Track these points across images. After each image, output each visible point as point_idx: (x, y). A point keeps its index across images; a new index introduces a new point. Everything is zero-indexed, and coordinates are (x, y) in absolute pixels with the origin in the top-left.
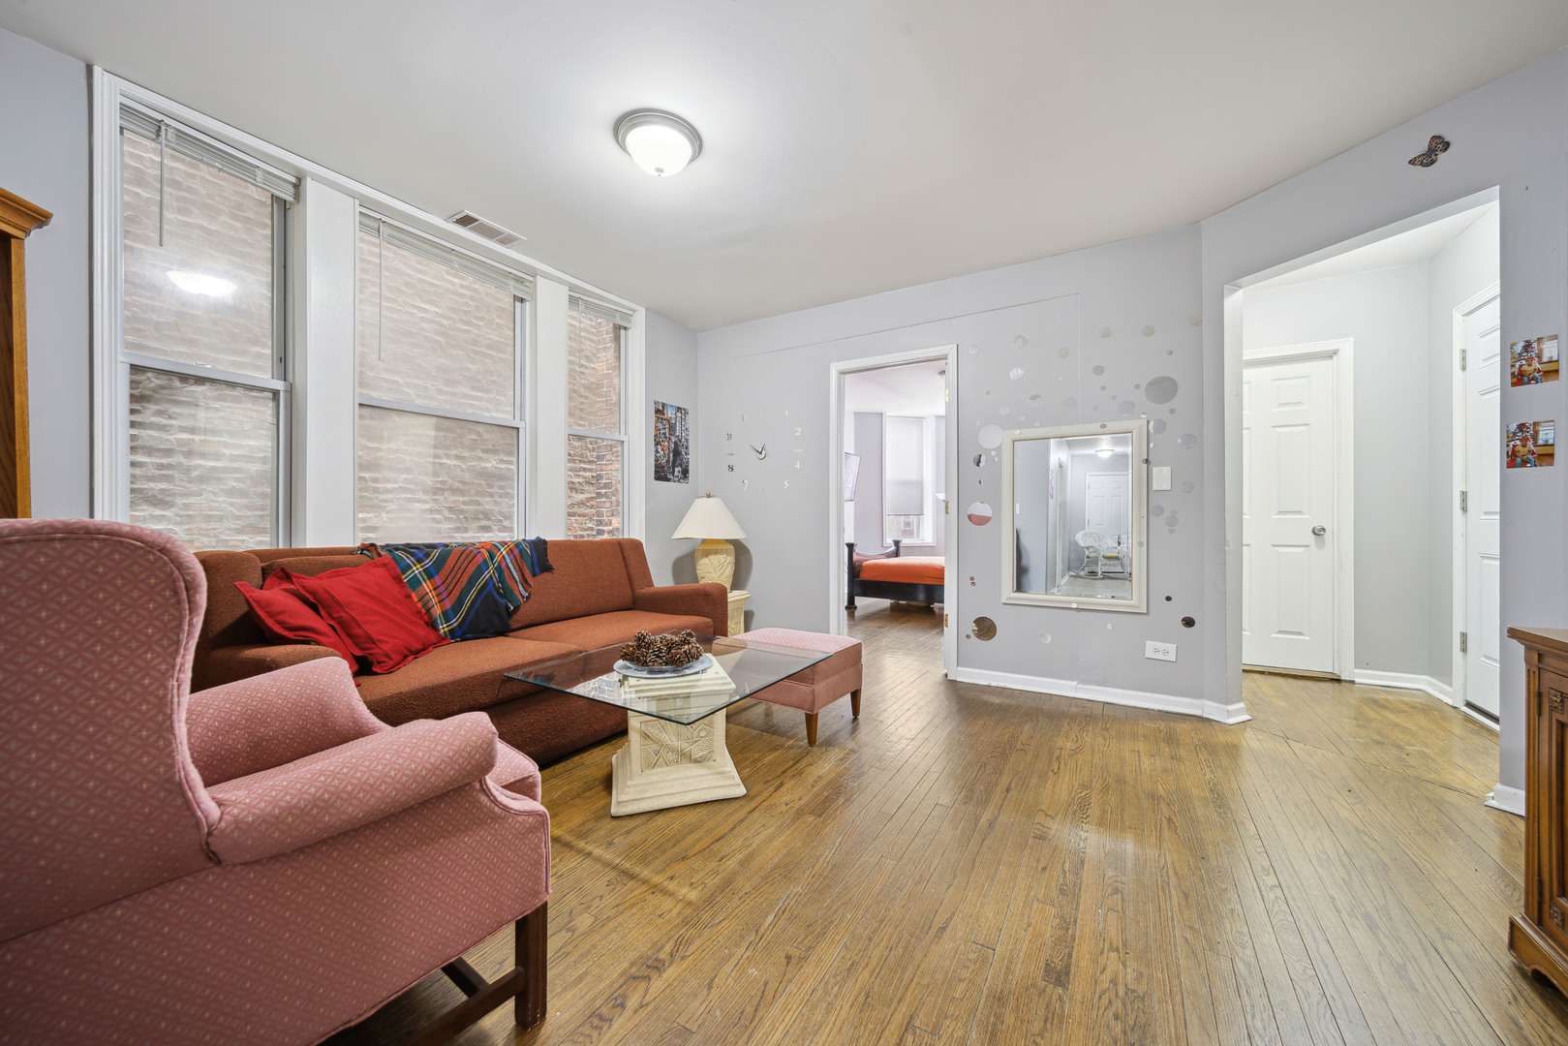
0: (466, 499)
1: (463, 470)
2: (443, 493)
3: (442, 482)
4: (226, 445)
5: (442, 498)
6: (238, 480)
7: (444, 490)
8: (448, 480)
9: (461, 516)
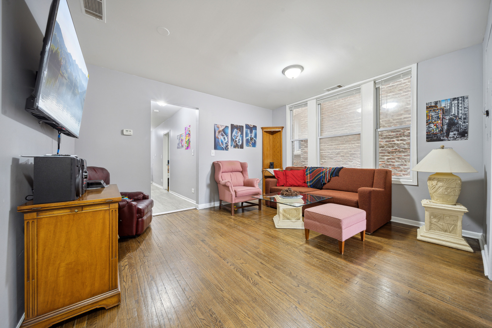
0: (406, 154)
1: (404, 144)
2: (395, 153)
3: (395, 149)
4: (341, 147)
5: (395, 154)
6: (343, 154)
7: (395, 152)
8: (397, 148)
9: (403, 160)
